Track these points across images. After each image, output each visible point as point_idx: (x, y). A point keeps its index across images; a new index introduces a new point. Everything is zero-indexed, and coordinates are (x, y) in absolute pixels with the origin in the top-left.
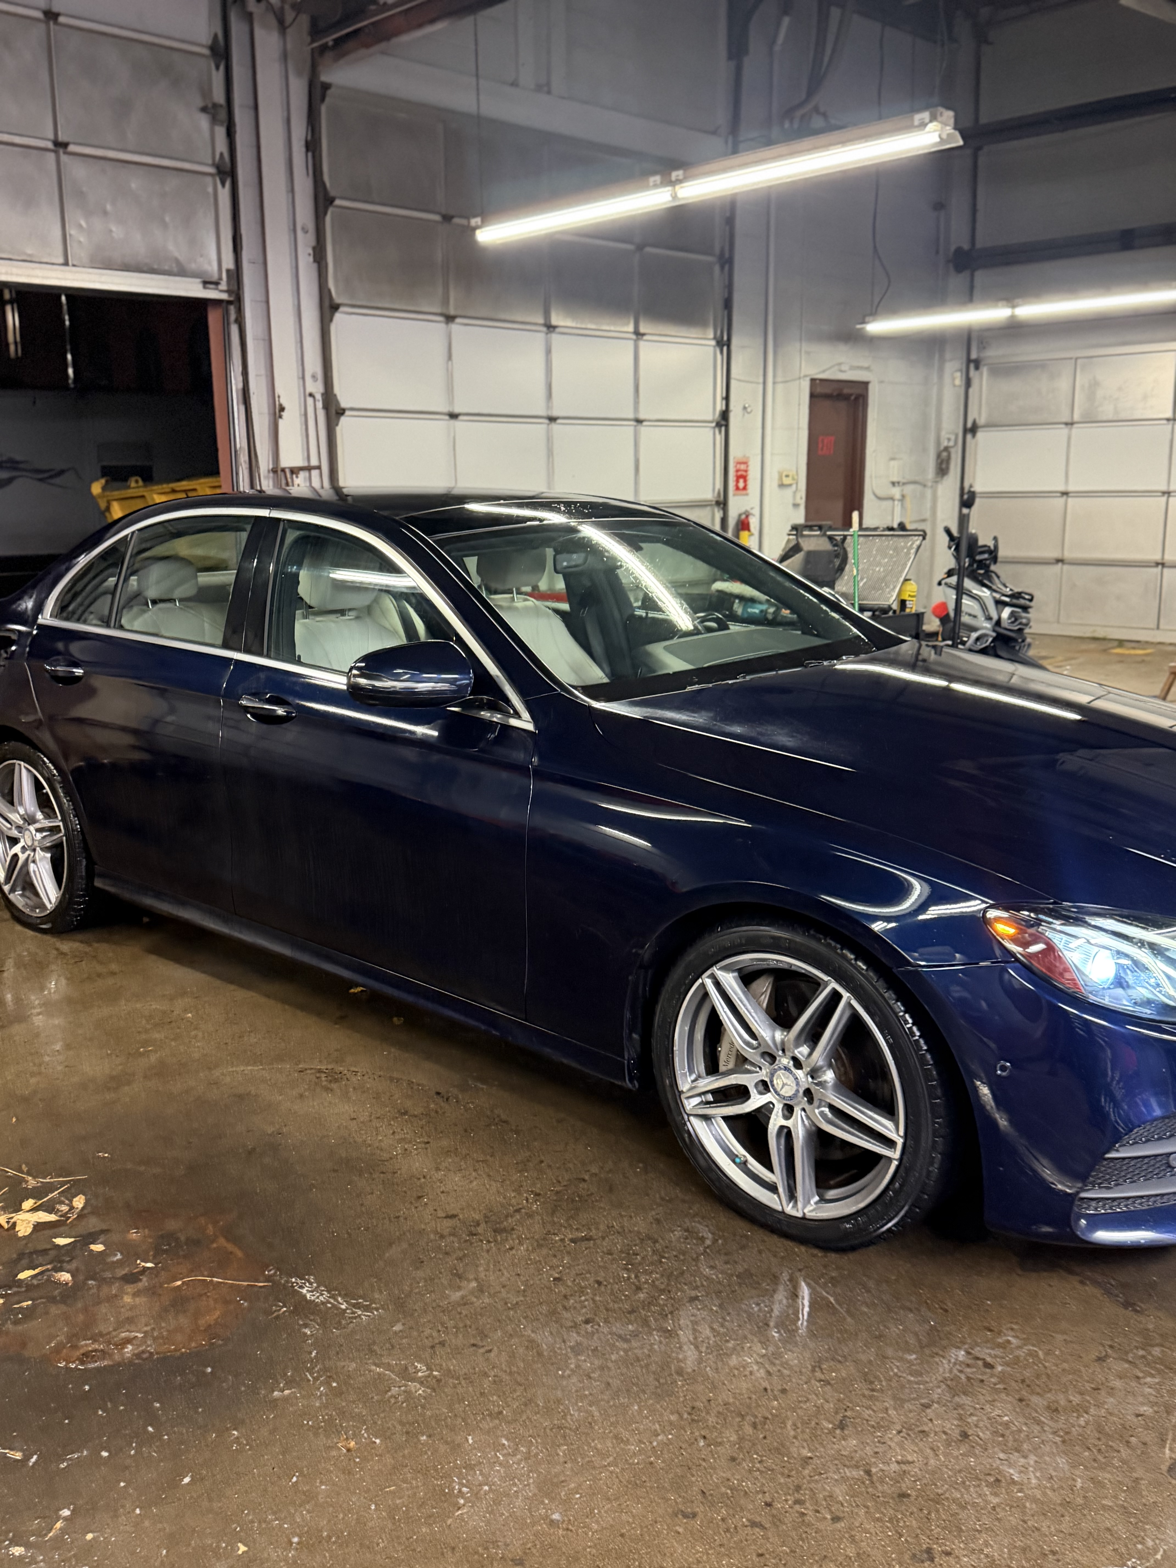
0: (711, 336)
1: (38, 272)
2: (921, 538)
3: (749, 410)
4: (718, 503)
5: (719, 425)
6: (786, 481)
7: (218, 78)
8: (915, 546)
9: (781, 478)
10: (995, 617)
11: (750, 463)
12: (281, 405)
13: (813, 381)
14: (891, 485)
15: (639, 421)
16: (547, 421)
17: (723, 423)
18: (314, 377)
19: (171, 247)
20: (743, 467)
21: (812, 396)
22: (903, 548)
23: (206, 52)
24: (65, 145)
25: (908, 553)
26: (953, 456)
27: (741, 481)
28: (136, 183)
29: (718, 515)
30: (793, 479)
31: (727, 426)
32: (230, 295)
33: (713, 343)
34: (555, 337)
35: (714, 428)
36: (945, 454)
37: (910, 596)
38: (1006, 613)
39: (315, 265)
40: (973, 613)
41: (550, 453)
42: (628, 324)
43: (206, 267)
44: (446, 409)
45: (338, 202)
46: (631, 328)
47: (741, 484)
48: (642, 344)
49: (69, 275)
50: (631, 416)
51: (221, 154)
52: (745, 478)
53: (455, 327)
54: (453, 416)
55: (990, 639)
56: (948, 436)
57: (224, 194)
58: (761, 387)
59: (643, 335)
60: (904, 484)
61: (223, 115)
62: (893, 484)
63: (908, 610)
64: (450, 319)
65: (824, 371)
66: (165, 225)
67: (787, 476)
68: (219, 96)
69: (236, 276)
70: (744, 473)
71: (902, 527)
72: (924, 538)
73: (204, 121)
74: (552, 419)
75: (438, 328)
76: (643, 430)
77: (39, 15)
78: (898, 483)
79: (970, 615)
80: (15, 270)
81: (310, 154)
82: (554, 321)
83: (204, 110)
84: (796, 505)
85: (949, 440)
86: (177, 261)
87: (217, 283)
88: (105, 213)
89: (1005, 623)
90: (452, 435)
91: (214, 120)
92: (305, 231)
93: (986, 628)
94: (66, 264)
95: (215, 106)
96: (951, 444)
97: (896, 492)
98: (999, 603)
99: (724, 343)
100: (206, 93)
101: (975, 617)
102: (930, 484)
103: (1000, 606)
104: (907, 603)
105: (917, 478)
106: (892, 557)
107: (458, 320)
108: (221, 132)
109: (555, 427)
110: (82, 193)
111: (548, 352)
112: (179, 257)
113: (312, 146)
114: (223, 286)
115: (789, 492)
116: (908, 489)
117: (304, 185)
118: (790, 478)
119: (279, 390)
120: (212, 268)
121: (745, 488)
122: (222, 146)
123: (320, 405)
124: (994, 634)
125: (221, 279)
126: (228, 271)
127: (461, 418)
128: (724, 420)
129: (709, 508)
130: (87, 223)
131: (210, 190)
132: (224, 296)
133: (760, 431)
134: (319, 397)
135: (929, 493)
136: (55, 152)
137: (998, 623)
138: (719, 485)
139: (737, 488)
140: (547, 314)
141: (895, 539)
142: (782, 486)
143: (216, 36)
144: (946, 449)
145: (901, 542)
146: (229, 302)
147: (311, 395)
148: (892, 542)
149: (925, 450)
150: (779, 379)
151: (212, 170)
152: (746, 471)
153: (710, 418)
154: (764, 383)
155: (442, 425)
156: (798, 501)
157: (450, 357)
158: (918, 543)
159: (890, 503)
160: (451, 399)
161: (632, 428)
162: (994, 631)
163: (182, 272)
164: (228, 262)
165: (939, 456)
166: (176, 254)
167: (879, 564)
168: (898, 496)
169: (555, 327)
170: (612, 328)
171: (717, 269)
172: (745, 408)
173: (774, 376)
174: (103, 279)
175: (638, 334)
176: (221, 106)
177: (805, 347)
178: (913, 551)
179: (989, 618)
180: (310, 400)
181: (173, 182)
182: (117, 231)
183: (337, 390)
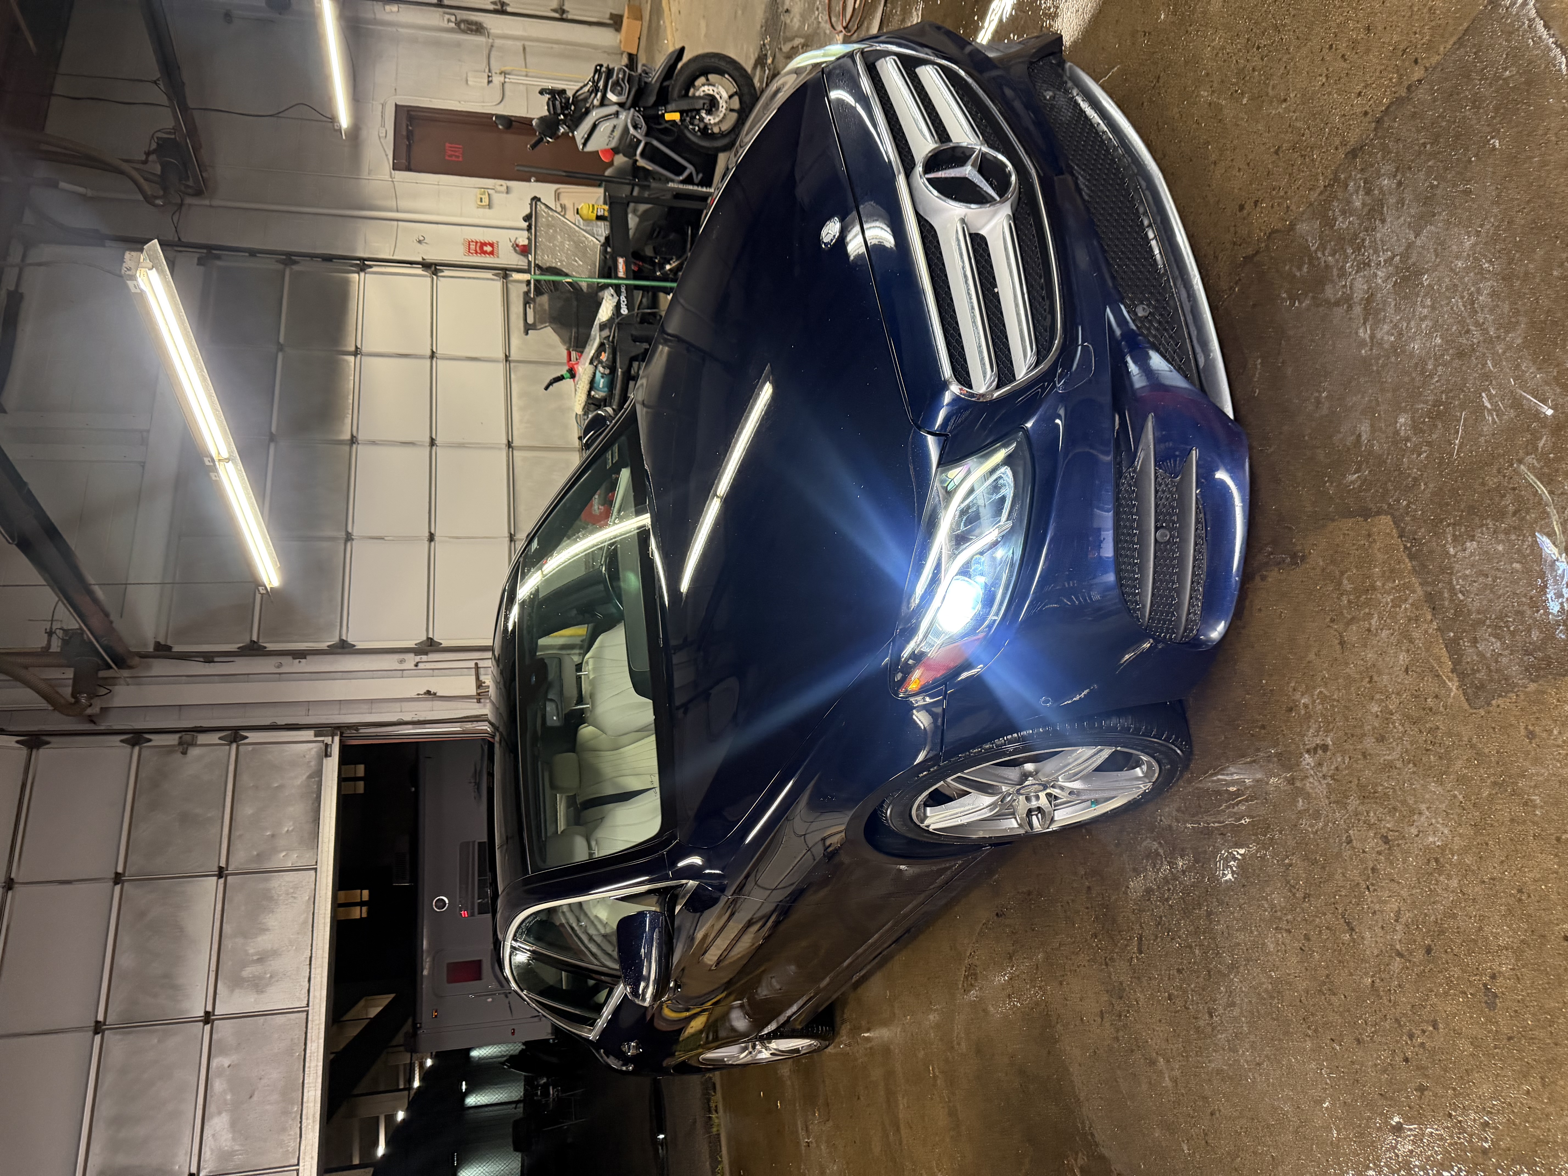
0: (356, 275)
1: (323, 892)
2: (539, 203)
3: (422, 238)
4: (505, 277)
5: (435, 273)
6: (486, 201)
7: (158, 740)
8: (546, 210)
9: (483, 207)
10: (615, 108)
11: (470, 238)
12: (425, 694)
13: (395, 167)
14: (491, 85)
15: (433, 355)
16: (434, 448)
17: (433, 268)
18: (402, 661)
19: (298, 782)
20: (473, 247)
21: (409, 169)
22: (547, 218)
23: (136, 749)
24: (221, 869)
25: (552, 217)
26: (465, 17)
27: (485, 248)
28: (247, 810)
29: (516, 276)
30: (484, 193)
31: (436, 265)
32: (336, 735)
33: (362, 274)
34: (361, 437)
35: (437, 276)
36: (462, 26)
37: (592, 212)
38: (612, 97)
39: (308, 657)
40: (611, 128)
41: (461, 446)
42: (347, 362)
43: (314, 752)
44: (426, 543)
45: (255, 638)
46: (351, 359)
47: (488, 249)
48: (365, 349)
49: (324, 868)
50: (428, 362)
51: (220, 738)
52: (484, 244)
53: (356, 532)
54: (431, 538)
55: (637, 114)
56: (446, 22)
57: (253, 737)
58: (400, 223)
59: (356, 347)
60: (490, 71)
61: (187, 737)
62: (489, 82)
63: (606, 214)
64: (349, 537)
65: (387, 155)
66: (281, 787)
67: (481, 201)
68: (173, 739)
69: (320, 729)
70: (479, 244)
71: (527, 218)
72: (539, 200)
73: (194, 752)
74: (432, 442)
75: (357, 546)
76: (440, 351)
77: (118, 888)
78: (489, 77)
79: (613, 131)
80: (322, 912)
81: (216, 659)
82: (347, 436)
83: (184, 753)
84: (508, 191)
85: (449, 21)
86: (310, 777)
87: (327, 745)
88: (273, 836)
89: (623, 99)
90: (447, 539)
91: (193, 744)
92: (280, 665)
93: (626, 118)
94: (316, 869)
95: (181, 743)
96: (453, 18)
97: (497, 79)
98: (603, 103)
99: (363, 265)
100: (169, 750)
101: (615, 127)
102: (490, 41)
103: (606, 102)
104: (599, 214)
105: (485, 53)
106: (555, 231)
107: (350, 530)
108: (202, 738)
109: (438, 441)
110: (258, 855)
111: (373, 443)
112: (308, 774)
113: (209, 658)
114: (328, 740)
115: (496, 197)
116: (496, 67)
117: (242, 665)
118: (483, 197)
119: (413, 694)
120: (314, 749)
121: (492, 245)
122: (214, 738)
123: (424, 658)
124: (632, 110)
125: (323, 741)
126: (316, 736)
127: (433, 531)
128: (432, 268)
129: (509, 285)
130: (282, 851)
131: (250, 748)
132: (337, 739)
133: (440, 226)
134: (418, 658)
135: (498, 42)
136: (227, 876)
137: (621, 105)
138: (489, 275)
139: (492, 253)
140: (341, 442)
141: (539, 224)
142: (490, 206)
143: (122, 741)
144: (458, 23)
145: (542, 221)
146: (341, 736)
147: (416, 665)
148: (542, 229)
149: (458, 45)
150: (393, 204)
151: (234, 746)
152: (477, 242)
153: (429, 280)
154: (398, 220)
155: (439, 546)
156: (504, 189)
157: (382, 538)
158: (543, 207)
159: (506, 85)
160: (416, 538)
161: (439, 361)
162: (629, 109)
163: (318, 774)
164: (309, 734)
165: (464, 32)
166: (304, 777)
167: (562, 243)
168: (502, 79)
169: (352, 436)
170: (352, 378)
171: (296, 268)
172: (420, 242)
173: (391, 210)
174: (326, 840)
175: (356, 352)
176: (180, 738)
177: (365, 175)
178: (551, 213)
179: (617, 114)
180: (421, 666)
181: (246, 779)
182: (288, 826)
183: (411, 644)
